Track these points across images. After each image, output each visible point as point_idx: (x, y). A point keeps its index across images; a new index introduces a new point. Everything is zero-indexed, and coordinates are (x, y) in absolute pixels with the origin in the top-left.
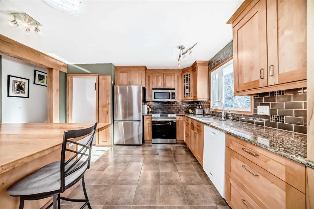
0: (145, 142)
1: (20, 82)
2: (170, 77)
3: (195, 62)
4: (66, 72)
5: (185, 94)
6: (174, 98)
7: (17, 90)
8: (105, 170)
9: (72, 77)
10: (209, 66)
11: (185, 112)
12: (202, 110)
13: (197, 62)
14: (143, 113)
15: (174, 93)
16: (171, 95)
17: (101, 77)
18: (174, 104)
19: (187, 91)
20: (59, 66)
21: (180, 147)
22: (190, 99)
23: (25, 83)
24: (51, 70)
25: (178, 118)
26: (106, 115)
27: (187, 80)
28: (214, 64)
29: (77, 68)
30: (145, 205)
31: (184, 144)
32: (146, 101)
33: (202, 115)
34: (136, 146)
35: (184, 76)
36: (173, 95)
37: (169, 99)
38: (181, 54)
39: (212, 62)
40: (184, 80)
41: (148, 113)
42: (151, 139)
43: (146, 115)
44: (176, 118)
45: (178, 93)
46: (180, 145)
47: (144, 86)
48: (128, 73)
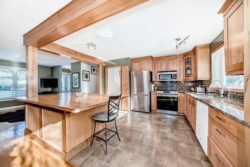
0: (152, 111)
1: (87, 73)
2: (172, 61)
3: (195, 46)
4: (105, 66)
5: (186, 75)
6: (176, 78)
7: (86, 77)
8: (126, 123)
9: (108, 69)
10: (210, 48)
11: (187, 90)
12: (204, 88)
13: (196, 47)
14: (151, 90)
15: (176, 74)
16: (173, 76)
17: (123, 67)
18: (177, 83)
19: (189, 72)
20: (102, 63)
21: (181, 118)
22: (192, 79)
23: (88, 73)
24: (98, 65)
25: (179, 95)
26: (126, 91)
27: (188, 62)
28: (215, 45)
29: (110, 63)
30: (147, 145)
31: (185, 116)
32: (153, 81)
33: (204, 92)
34: (145, 113)
35: (186, 59)
36: (175, 76)
37: (172, 79)
38: (178, 44)
39: (213, 44)
40: (186, 62)
41: (154, 90)
42: (156, 109)
43: (152, 92)
44: (177, 95)
45: (180, 74)
46: (181, 117)
47: (151, 70)
48: (139, 62)
